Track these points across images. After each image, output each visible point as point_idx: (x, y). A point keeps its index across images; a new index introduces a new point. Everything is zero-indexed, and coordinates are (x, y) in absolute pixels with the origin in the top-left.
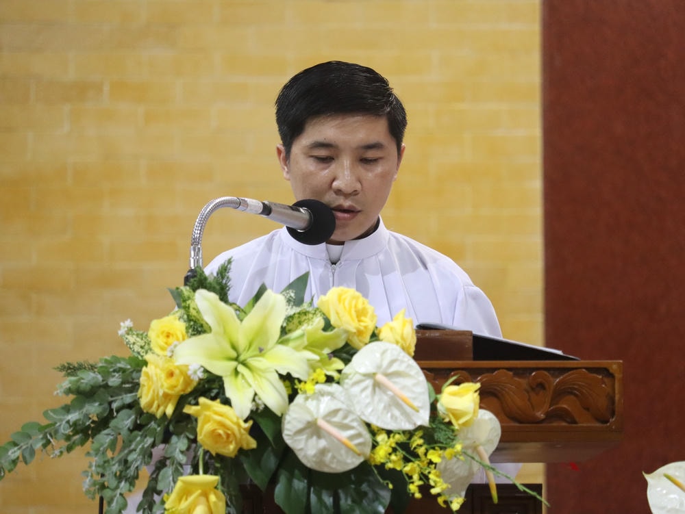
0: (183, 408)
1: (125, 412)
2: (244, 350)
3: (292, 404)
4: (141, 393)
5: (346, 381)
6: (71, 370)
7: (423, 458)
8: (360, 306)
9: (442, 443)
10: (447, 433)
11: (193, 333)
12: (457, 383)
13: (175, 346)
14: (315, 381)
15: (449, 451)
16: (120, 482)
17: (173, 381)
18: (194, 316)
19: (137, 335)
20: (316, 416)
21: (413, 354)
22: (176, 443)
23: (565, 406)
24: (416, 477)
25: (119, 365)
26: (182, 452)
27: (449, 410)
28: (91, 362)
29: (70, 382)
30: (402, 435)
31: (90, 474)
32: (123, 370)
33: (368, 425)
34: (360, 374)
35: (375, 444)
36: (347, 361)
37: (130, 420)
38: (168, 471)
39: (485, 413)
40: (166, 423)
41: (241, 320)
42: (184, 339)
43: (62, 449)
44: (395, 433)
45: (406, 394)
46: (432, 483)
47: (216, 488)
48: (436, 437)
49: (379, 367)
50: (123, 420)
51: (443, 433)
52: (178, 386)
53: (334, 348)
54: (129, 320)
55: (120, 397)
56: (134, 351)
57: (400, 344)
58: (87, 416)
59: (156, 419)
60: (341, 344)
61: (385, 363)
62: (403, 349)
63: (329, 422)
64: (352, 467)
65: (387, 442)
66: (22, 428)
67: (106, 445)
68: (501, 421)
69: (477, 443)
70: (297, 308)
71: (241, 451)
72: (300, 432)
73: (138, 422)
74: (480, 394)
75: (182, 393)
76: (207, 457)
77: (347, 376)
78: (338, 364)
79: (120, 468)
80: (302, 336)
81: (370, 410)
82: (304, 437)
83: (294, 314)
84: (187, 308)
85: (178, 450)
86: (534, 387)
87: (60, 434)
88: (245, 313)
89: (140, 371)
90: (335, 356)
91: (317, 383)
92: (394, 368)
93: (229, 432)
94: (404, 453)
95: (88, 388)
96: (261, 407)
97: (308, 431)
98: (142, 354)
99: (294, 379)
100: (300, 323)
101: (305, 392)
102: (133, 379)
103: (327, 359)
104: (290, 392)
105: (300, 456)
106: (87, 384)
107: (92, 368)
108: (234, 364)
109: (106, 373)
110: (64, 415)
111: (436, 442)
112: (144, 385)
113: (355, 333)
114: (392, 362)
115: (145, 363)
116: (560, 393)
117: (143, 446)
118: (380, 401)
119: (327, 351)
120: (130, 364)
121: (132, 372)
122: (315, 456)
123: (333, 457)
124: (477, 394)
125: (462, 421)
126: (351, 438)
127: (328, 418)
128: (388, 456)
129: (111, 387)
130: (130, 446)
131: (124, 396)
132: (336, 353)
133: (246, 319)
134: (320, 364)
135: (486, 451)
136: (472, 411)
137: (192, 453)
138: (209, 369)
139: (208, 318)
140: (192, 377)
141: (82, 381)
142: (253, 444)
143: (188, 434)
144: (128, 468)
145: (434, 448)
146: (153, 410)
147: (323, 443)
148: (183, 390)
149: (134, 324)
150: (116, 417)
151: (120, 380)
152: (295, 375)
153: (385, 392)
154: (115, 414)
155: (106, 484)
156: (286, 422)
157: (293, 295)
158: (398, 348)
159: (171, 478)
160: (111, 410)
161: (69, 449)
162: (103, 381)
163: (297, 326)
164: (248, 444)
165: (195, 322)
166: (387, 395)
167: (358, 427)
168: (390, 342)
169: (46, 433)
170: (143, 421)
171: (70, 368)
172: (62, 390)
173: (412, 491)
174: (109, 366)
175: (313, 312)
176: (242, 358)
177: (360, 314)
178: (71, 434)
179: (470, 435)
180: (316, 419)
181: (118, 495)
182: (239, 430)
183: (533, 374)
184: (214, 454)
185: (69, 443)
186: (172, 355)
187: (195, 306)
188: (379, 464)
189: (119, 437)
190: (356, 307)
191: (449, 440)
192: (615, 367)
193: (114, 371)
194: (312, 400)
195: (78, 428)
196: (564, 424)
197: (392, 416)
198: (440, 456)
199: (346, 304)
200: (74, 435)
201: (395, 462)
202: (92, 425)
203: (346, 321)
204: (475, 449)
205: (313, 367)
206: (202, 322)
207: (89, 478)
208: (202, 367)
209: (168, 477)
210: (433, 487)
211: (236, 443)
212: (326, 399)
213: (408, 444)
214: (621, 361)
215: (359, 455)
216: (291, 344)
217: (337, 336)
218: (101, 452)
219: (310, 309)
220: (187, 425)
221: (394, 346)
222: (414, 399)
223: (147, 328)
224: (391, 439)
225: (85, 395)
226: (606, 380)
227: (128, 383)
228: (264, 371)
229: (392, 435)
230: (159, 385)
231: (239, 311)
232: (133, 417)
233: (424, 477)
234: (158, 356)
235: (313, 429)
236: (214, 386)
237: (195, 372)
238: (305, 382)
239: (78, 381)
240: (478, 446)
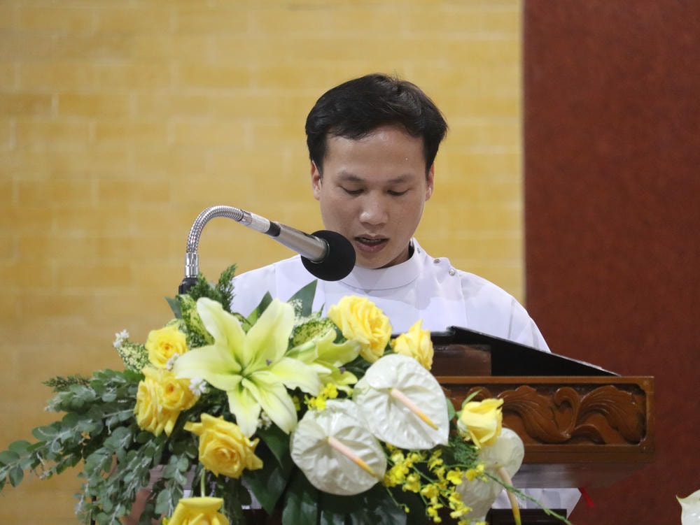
0: (184, 425)
1: (120, 430)
2: (250, 362)
3: (302, 421)
4: (138, 410)
5: (359, 396)
6: (61, 384)
7: (442, 479)
8: (374, 316)
9: (462, 463)
10: (467, 452)
11: (194, 344)
12: (478, 399)
13: (176, 358)
14: (325, 397)
15: (469, 472)
16: (115, 505)
17: (172, 396)
18: (195, 327)
19: (134, 347)
20: (327, 434)
21: (430, 368)
22: (176, 463)
23: (593, 425)
24: (434, 500)
25: (114, 379)
26: (182, 473)
27: (469, 427)
28: (84, 376)
29: (61, 398)
30: (420, 455)
31: (82, 496)
32: (118, 385)
33: (383, 444)
34: (374, 389)
35: (390, 464)
36: (360, 375)
37: (125, 438)
38: (167, 493)
39: (507, 433)
40: (165, 442)
41: (246, 332)
42: (184, 351)
43: (52, 470)
44: (412, 453)
45: (424, 411)
46: (452, 506)
47: (219, 511)
48: (456, 457)
49: (395, 381)
50: (118, 439)
51: (464, 452)
52: (178, 401)
53: (345, 362)
54: (125, 331)
55: (115, 414)
56: (129, 364)
57: (416, 357)
58: (79, 434)
59: (155, 437)
60: (353, 357)
61: (401, 378)
62: (420, 362)
63: (341, 440)
64: (365, 489)
65: (403, 462)
66: (10, 447)
67: (100, 466)
68: (525, 441)
69: (499, 464)
70: (306, 318)
71: (246, 472)
72: (309, 451)
73: (135, 441)
74: (503, 411)
75: (182, 409)
76: (209, 478)
77: (360, 392)
78: (350, 378)
79: (116, 490)
80: (313, 348)
81: (385, 427)
82: (314, 457)
83: (303, 325)
84: (187, 318)
85: (177, 471)
86: (559, 404)
87: (50, 454)
88: (249, 324)
89: (136, 386)
90: (347, 370)
91: (328, 398)
92: (411, 383)
93: (234, 451)
94: (422, 474)
95: (80, 404)
96: (268, 425)
97: (318, 450)
98: (138, 368)
99: (304, 394)
100: (309, 334)
101: (315, 408)
102: (129, 394)
103: (339, 373)
104: (299, 409)
105: (310, 477)
106: (79, 399)
107: (85, 382)
108: (238, 378)
109: (100, 388)
110: (54, 433)
111: (456, 462)
112: (141, 401)
113: (368, 345)
114: (409, 376)
115: (142, 377)
116: (587, 411)
117: (140, 466)
118: (395, 417)
119: (338, 364)
120: (126, 378)
121: (128, 387)
122: (325, 477)
123: (345, 479)
124: (499, 411)
125: (483, 440)
126: (365, 458)
127: (340, 437)
128: (404, 477)
129: (105, 402)
130: (126, 466)
131: (119, 412)
132: (348, 367)
133: (252, 330)
134: (331, 378)
135: (509, 473)
136: (495, 429)
137: (192, 475)
138: (212, 383)
139: (211, 328)
140: (194, 392)
141: (75, 396)
142: (259, 464)
143: (188, 454)
144: (124, 490)
145: (453, 469)
146: (151, 427)
147: (334, 463)
148: (184, 406)
149: (130, 335)
150: (111, 435)
151: (115, 395)
152: (304, 390)
153: (401, 409)
154: (110, 432)
155: (100, 507)
156: (294, 440)
157: (300, 304)
158: (414, 361)
159: (170, 501)
160: (106, 428)
161: (59, 470)
162: (97, 396)
163: (306, 338)
164: (253, 464)
165: (196, 333)
166: (402, 411)
167: (373, 447)
168: (405, 354)
169: (35, 453)
170: (139, 439)
171: (61, 383)
172: (53, 406)
173: (431, 515)
174: (103, 381)
175: (323, 322)
176: (247, 371)
177: (374, 324)
178: (62, 453)
179: (491, 456)
180: (327, 437)
181: (113, 519)
182: (245, 450)
183: (559, 390)
184: (217, 475)
185: (58, 463)
186: (172, 368)
187: (197, 317)
188: (394, 486)
189: (114, 456)
190: (369, 316)
191: (470, 461)
192: (646, 383)
193: (109, 386)
194: (323, 416)
195: (70, 447)
196: (591, 444)
197: (409, 435)
198: (460, 477)
199: (359, 312)
200: (65, 455)
201: (412, 484)
202: (84, 444)
203: (359, 333)
204: (497, 470)
205: (324, 381)
206: (203, 333)
207: (82, 501)
208: (204, 380)
209: (168, 500)
210: (453, 511)
211: (241, 463)
212: (338, 416)
213: (426, 464)
214: (652, 377)
215: (374, 476)
216: (301, 357)
217: (349, 348)
218: (95, 473)
219: (320, 320)
220: (187, 444)
221: (411, 359)
222: (433, 416)
223: (144, 339)
224: (408, 459)
225: (77, 411)
226: (636, 397)
227: (124, 398)
228: (271, 386)
229: (409, 455)
230: (158, 399)
231: (243, 321)
232: (129, 435)
233: (443, 500)
234: (157, 369)
235: (324, 448)
236: (216, 402)
237: (197, 387)
238: (316, 398)
239: (70, 396)
240: (501, 467)
